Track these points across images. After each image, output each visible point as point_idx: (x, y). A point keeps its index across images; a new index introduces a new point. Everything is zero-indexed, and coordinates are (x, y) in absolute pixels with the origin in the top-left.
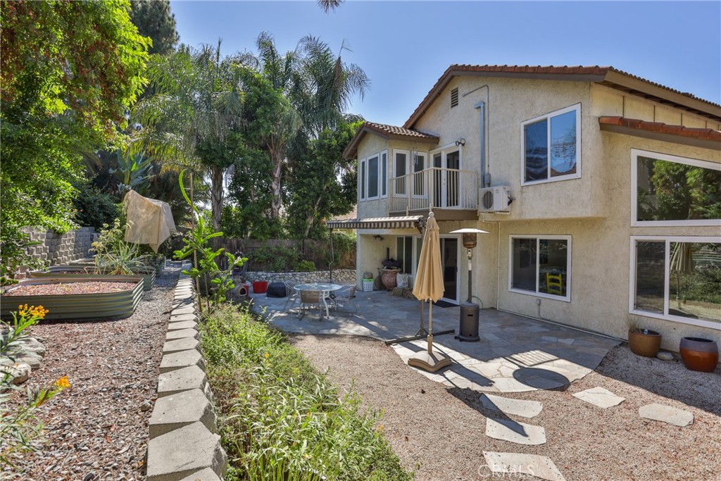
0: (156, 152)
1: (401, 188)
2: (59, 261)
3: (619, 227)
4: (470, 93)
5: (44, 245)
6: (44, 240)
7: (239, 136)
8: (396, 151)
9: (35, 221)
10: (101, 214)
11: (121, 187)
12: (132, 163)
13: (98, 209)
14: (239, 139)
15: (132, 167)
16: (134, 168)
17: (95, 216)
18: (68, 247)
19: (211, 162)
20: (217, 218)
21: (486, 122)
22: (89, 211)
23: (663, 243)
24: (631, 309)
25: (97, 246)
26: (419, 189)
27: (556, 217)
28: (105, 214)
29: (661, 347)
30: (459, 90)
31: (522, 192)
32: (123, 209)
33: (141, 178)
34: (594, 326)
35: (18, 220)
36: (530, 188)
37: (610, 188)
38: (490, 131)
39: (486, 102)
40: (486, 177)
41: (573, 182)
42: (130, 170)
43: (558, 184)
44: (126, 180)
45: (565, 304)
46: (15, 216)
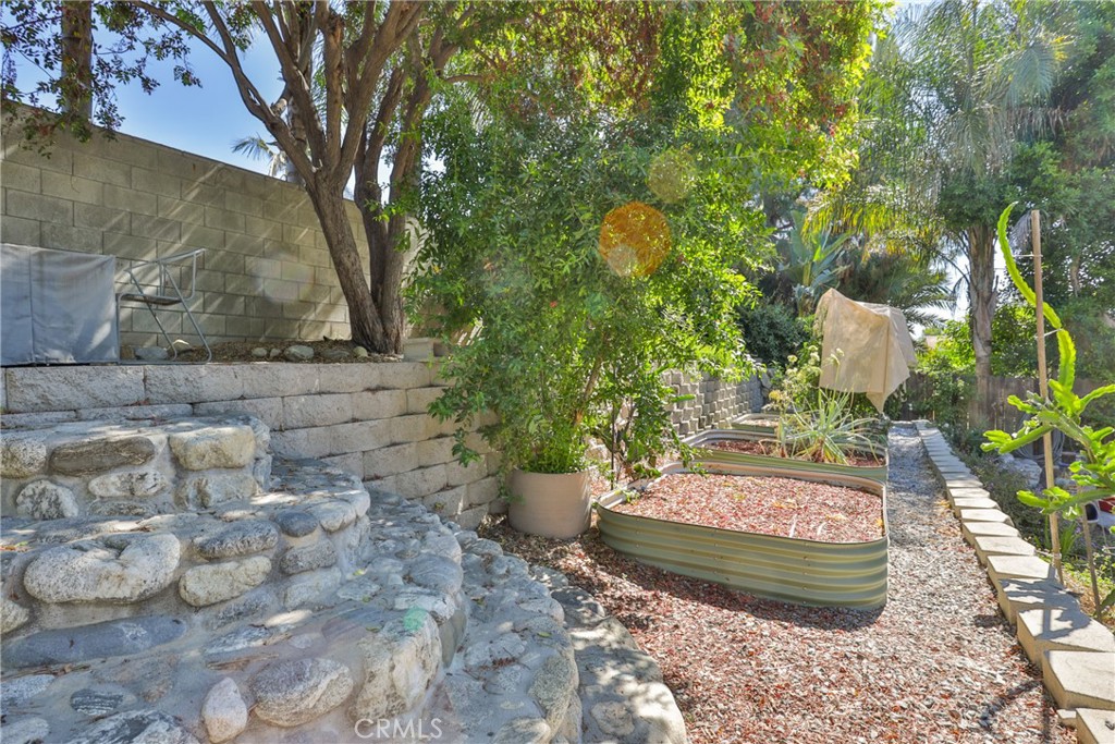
0: (855, 222)
2: (717, 417)
5: (698, 391)
6: (697, 384)
7: (1041, 148)
9: (685, 357)
10: (771, 338)
11: (800, 292)
12: (814, 248)
13: (767, 329)
14: (1043, 155)
15: (814, 254)
16: (816, 258)
17: (763, 340)
18: (729, 392)
19: (973, 219)
20: (982, 334)
22: (754, 333)
25: (779, 398)
28: (777, 336)
32: (815, 327)
33: (828, 272)
35: (658, 356)
42: (811, 260)
44: (806, 279)
46: (655, 351)
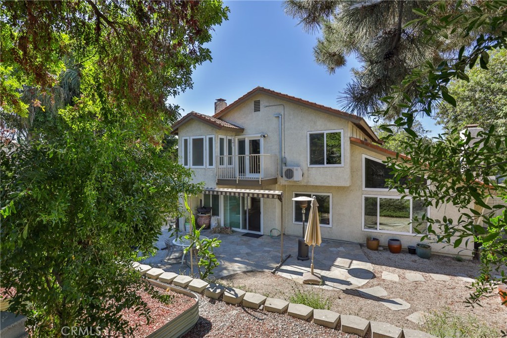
1: (222, 163)
3: (357, 190)
4: (270, 106)
8: (220, 136)
21: (283, 126)
23: (377, 198)
24: (363, 229)
26: (230, 163)
27: (330, 185)
29: (380, 245)
30: (261, 102)
31: (308, 170)
34: (345, 238)
36: (314, 169)
37: (353, 171)
38: (286, 132)
39: (283, 115)
40: (283, 159)
41: (339, 169)
43: (331, 168)
45: (329, 229)
